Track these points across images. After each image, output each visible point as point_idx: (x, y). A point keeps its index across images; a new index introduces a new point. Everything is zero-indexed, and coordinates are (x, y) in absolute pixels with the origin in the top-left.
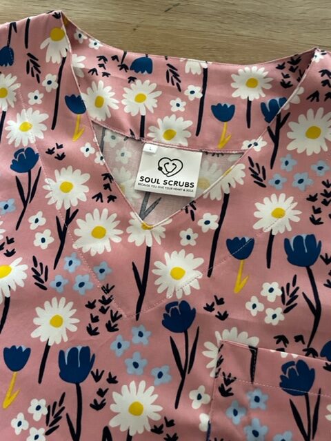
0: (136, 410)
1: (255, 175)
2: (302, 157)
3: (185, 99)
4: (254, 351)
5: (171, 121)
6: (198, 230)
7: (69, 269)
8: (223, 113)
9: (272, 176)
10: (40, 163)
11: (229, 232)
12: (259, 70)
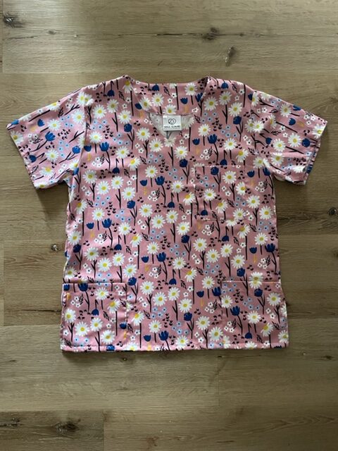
1: (197, 120)
2: (209, 112)
3: (172, 98)
5: (169, 106)
6: (184, 139)
7: (151, 158)
8: (184, 101)
9: (202, 119)
10: (133, 128)
11: (193, 138)
12: (192, 84)
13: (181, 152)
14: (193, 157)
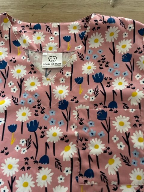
0: (54, 135)
1: (80, 57)
2: (94, 49)
3: (53, 36)
4: (88, 110)
5: (50, 44)
6: (65, 77)
7: (25, 97)
8: (67, 39)
9: (86, 56)
10: (8, 65)
11: (75, 76)
12: (76, 23)
13: (61, 92)
14: (76, 98)
